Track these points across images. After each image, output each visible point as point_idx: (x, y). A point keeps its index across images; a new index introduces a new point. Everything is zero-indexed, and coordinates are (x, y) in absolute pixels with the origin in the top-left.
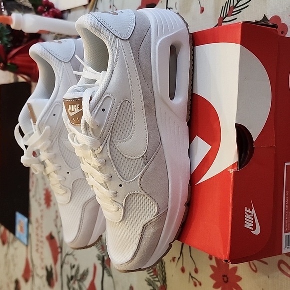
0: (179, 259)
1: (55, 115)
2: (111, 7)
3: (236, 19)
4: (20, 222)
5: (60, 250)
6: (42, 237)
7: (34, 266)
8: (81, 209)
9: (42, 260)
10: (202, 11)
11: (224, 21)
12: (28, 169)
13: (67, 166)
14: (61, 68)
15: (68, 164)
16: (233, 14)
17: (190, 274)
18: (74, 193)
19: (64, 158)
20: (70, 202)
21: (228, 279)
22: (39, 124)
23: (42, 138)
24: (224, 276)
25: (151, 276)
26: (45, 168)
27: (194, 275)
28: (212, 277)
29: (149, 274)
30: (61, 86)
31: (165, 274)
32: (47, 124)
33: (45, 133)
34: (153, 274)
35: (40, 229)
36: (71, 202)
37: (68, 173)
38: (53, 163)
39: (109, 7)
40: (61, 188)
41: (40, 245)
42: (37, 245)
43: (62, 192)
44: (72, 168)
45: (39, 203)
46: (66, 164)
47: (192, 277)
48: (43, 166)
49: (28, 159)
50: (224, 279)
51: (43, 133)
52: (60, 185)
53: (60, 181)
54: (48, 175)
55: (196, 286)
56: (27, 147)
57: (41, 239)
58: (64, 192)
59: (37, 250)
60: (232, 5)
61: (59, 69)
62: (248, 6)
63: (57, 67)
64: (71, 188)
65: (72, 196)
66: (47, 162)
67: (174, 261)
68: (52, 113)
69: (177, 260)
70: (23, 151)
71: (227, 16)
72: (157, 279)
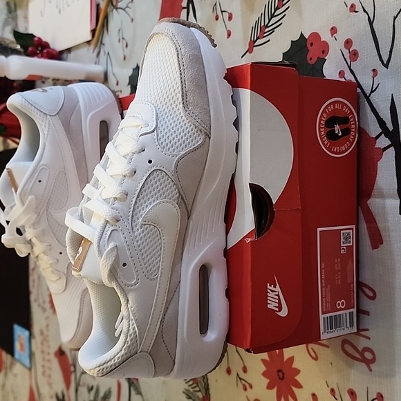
1: (40, 181)
2: (119, 41)
3: (269, 41)
4: (19, 336)
5: (72, 369)
6: (49, 354)
7: (40, 395)
8: (80, 298)
9: (50, 385)
10: (229, 35)
11: (255, 44)
12: (14, 249)
13: (59, 244)
14: (46, 123)
15: (59, 242)
16: (265, 35)
17: (238, 375)
18: (70, 278)
19: (55, 235)
20: (65, 290)
21: (283, 374)
22: (20, 194)
23: (25, 210)
24: (279, 371)
25: (189, 386)
26: (32, 248)
27: (242, 375)
28: (265, 374)
29: (187, 383)
30: (47, 144)
31: (207, 379)
32: (30, 193)
33: (28, 205)
34: (191, 383)
35: (45, 343)
36: (67, 290)
37: (61, 253)
38: (41, 242)
39: (118, 41)
40: (53, 273)
41: (47, 364)
42: (43, 366)
43: (54, 278)
45: (43, 308)
46: (57, 242)
47: (240, 379)
48: (30, 245)
49: (11, 238)
50: (278, 375)
51: (26, 204)
52: (51, 269)
53: (51, 264)
54: (37, 257)
55: (245, 389)
56: (8, 222)
57: (47, 357)
58: (57, 278)
59: (44, 373)
60: (263, 24)
61: (44, 123)
62: (281, 23)
63: (40, 122)
64: (66, 273)
65: (67, 282)
66: (34, 240)
68: (36, 179)
70: (4, 228)
71: (258, 38)
72: (197, 389)
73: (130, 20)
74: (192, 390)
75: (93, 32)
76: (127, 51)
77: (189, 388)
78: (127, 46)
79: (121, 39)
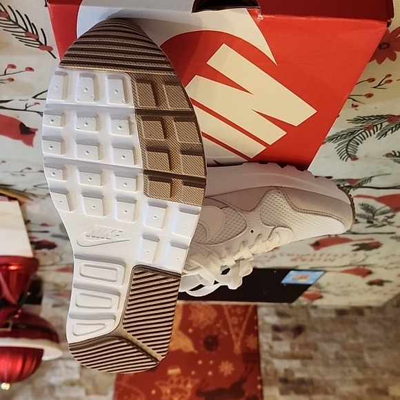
0: (354, 100)
3: (42, 30)
10: (31, 69)
11: (44, 43)
12: (243, 278)
15: (241, 232)
17: (375, 87)
19: (233, 237)
26: (244, 259)
27: (376, 83)
31: (372, 116)
37: (252, 231)
40: (271, 240)
43: (277, 239)
44: (246, 227)
46: (240, 235)
47: (379, 85)
48: (241, 262)
49: (232, 281)
54: (253, 255)
56: (216, 283)
60: (24, 34)
62: (25, 15)
66: (236, 257)
67: (357, 106)
69: (355, 103)
70: (221, 287)
71: (38, 40)
72: (379, 126)
73: (3, 164)
74: (379, 131)
75: (11, 199)
76: (35, 169)
77: (376, 133)
78: (29, 169)
79: (22, 173)
